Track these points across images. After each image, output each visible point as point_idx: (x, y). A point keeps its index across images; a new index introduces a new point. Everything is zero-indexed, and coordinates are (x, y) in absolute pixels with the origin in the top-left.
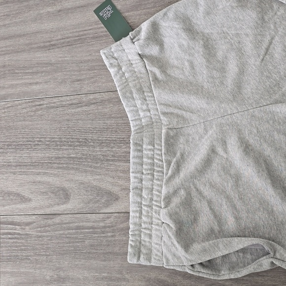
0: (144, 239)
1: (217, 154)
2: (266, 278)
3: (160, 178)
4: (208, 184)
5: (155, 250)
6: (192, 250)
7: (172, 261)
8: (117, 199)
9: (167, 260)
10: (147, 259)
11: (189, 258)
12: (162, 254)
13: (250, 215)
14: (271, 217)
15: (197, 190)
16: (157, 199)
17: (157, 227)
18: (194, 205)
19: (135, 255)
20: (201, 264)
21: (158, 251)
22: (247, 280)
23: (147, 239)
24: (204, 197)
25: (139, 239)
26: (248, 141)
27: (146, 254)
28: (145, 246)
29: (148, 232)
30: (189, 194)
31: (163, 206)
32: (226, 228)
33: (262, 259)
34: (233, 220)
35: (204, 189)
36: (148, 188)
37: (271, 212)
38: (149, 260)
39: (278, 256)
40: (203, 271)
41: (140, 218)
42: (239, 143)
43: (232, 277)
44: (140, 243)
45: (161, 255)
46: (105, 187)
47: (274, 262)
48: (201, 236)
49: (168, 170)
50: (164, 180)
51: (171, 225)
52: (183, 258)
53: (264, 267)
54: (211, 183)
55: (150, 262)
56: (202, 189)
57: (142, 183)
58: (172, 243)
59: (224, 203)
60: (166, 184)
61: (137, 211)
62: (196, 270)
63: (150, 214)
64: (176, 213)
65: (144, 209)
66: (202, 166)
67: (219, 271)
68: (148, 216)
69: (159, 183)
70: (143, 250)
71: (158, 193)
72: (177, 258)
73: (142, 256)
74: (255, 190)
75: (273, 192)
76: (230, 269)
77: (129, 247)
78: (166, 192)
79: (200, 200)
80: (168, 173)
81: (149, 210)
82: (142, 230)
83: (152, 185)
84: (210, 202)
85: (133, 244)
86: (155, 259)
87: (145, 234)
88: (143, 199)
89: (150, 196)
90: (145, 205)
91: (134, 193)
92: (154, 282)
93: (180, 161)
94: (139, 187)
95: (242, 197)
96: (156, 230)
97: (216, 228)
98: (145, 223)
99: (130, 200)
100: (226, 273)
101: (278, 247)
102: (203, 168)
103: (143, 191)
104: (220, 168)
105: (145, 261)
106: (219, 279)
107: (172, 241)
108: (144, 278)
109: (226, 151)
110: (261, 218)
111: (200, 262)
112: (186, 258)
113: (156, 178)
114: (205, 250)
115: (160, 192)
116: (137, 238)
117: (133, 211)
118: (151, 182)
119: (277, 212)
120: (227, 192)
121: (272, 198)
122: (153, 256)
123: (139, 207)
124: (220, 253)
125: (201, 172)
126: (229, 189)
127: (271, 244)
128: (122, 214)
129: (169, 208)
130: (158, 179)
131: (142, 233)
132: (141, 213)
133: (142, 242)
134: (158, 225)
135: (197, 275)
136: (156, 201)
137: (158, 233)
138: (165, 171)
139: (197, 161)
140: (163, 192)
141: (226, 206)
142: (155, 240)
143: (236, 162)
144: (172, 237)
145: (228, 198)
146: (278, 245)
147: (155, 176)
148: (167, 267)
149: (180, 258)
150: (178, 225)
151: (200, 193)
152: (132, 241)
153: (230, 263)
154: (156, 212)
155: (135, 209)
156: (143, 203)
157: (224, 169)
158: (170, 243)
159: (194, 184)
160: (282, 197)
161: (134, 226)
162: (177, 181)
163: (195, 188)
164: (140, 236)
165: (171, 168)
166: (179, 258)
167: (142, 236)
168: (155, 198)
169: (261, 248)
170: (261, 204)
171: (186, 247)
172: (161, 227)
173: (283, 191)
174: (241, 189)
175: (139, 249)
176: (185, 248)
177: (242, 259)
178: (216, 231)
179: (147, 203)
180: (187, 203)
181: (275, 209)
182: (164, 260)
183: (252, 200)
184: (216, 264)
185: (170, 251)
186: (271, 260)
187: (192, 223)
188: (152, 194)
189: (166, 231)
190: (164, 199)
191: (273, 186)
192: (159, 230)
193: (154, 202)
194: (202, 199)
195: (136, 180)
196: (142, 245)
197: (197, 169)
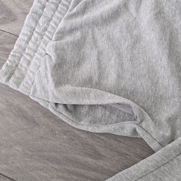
0: (22, 63)
1: (128, 10)
2: (122, 145)
3: (62, 12)
4: (106, 36)
5: (27, 78)
6: (63, 88)
7: (39, 93)
8: (14, 20)
9: (35, 91)
10: (16, 83)
11: (56, 94)
12: (33, 84)
13: (133, 79)
14: (153, 87)
15: (94, 38)
16: (51, 31)
17: (39, 56)
18: (84, 50)
19: (6, 74)
20: (65, 106)
21: (30, 79)
22: (102, 140)
23: (25, 65)
24: (96, 47)
25: (17, 61)
26: (163, 8)
27: (18, 78)
28: (20, 70)
29: (28, 58)
30: (84, 38)
31: (53, 39)
32: (104, 83)
33: (127, 122)
34: (115, 77)
35: (100, 39)
36: (47, 17)
37: (155, 83)
38: (18, 84)
39: (144, 125)
40: (64, 114)
41: (27, 42)
42: (153, 6)
43: (90, 129)
44: (17, 66)
45: (31, 84)
46: (8, 5)
47: (137, 130)
48: (77, 81)
49: (74, 7)
50: (66, 15)
51: (53, 57)
52: (50, 93)
53: (125, 131)
54: (110, 35)
55: (18, 87)
56: (99, 38)
57: (43, 10)
58: (46, 74)
59: (113, 58)
60: (65, 19)
61: (27, 35)
62: (58, 110)
63: (38, 43)
64: (63, 50)
65: (35, 36)
66: (108, 15)
67: (80, 120)
68: (35, 43)
69: (59, 16)
70: (16, 73)
71: (54, 25)
72: (45, 92)
73: (12, 78)
74: (149, 57)
75: (166, 63)
76: (90, 122)
77: (4, 65)
78: (63, 26)
79: (92, 48)
80: (72, 10)
81: (39, 38)
82: (24, 54)
83: (52, 16)
84: (100, 54)
85: (9, 64)
86: (24, 86)
87: (25, 59)
88: (38, 26)
89: (45, 25)
90: (37, 32)
91: (31, 15)
92: (15, 109)
93: (89, 3)
94: (38, 13)
95: (134, 59)
96: (37, 58)
97: (95, 78)
98: (29, 48)
99: (25, 22)
100: (86, 124)
101: (147, 117)
102: (109, 17)
103: (42, 17)
104: (124, 25)
105: (14, 84)
106: (76, 127)
107: (47, 72)
108: (7, 101)
109: (137, 9)
110: (143, 85)
111: (65, 103)
112: (53, 94)
113: (59, 10)
114: (75, 93)
115: (57, 25)
116: (16, 60)
117: (23, 34)
118: (52, 12)
119: (161, 85)
120: (121, 50)
121: (163, 70)
122: (23, 83)
123: (30, 32)
124: (88, 101)
125: (105, 21)
126: (125, 47)
127: (141, 112)
128: (13, 36)
129: (58, 42)
130: (60, 12)
131: (23, 57)
132: (30, 38)
133: (19, 65)
134: (41, 54)
135: (57, 115)
136: (49, 32)
137: (37, 62)
138: (70, 7)
139: (105, 9)
140: (59, 26)
141: (114, 62)
142: (32, 67)
143: (142, 24)
144: (49, 68)
145: (119, 55)
146: (148, 116)
147: (59, 8)
148: (32, 98)
149: (48, 92)
150: (59, 61)
151: (95, 41)
152: (10, 61)
153: (93, 117)
154: (44, 42)
155: (25, 32)
156: (36, 29)
157: (128, 26)
158: (44, 74)
159: (92, 31)
160: (173, 71)
161: (18, 48)
162: (78, 20)
163: (93, 35)
164: (20, 60)
165: (78, 6)
166: (46, 92)
167: (21, 60)
168: (49, 29)
169: (130, 113)
170: (148, 72)
171: (58, 83)
172: (43, 57)
173: (176, 67)
174: (136, 52)
175: (14, 71)
176: (56, 84)
177: (107, 118)
178: (94, 82)
179: (40, 31)
180: (79, 45)
181: (160, 81)
182: (32, 89)
183: (142, 66)
184: (80, 114)
185: (41, 82)
186: (135, 126)
187: (74, 65)
188: (48, 25)
189: (46, 61)
190: (58, 33)
191: (169, 57)
192: (40, 59)
193: (46, 33)
194: (94, 48)
195: (39, 4)
196: (18, 69)
197: (102, 16)
